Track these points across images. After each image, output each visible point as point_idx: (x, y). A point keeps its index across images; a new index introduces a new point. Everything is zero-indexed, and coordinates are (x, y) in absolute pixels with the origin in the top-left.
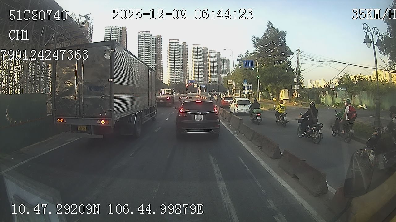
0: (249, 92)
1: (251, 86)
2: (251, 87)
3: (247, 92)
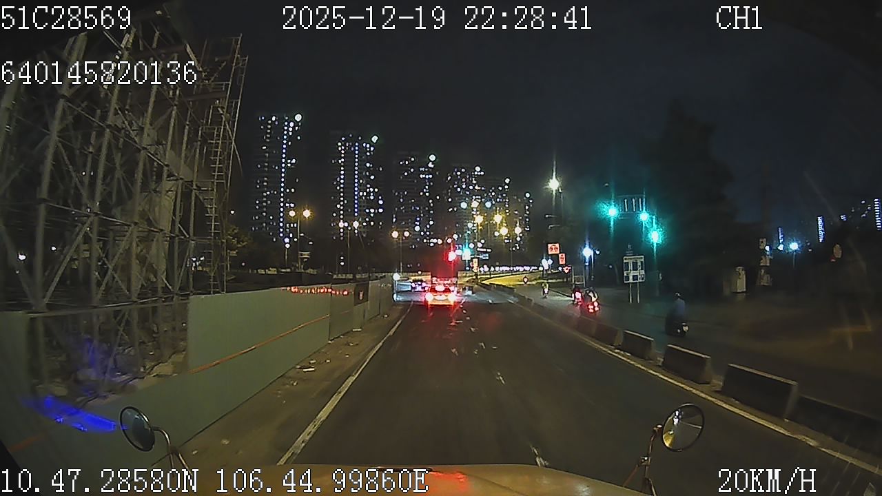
0: (637, 276)
1: (643, 260)
2: (642, 262)
3: (634, 276)
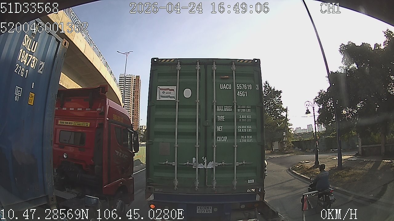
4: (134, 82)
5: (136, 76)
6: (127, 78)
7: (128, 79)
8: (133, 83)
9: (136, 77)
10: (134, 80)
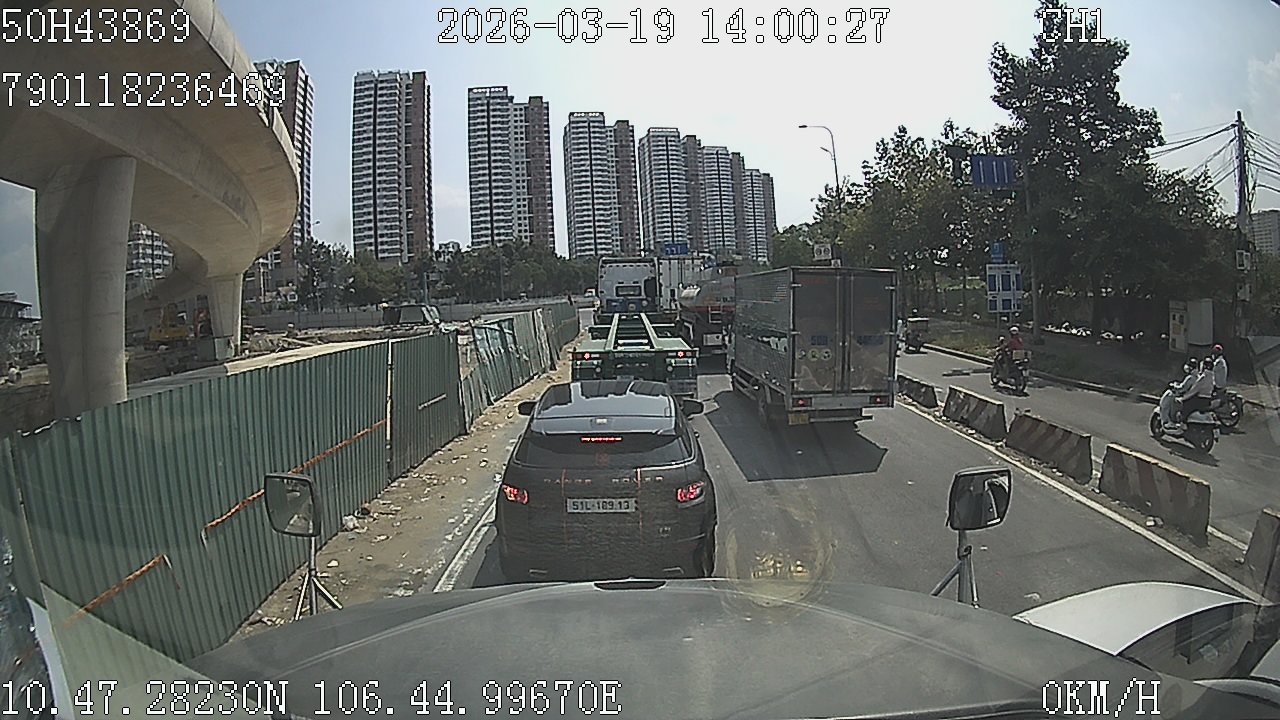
4: (408, 94)
5: (414, 74)
6: (382, 82)
7: (384, 85)
8: (404, 98)
9: (411, 78)
10: (407, 88)
